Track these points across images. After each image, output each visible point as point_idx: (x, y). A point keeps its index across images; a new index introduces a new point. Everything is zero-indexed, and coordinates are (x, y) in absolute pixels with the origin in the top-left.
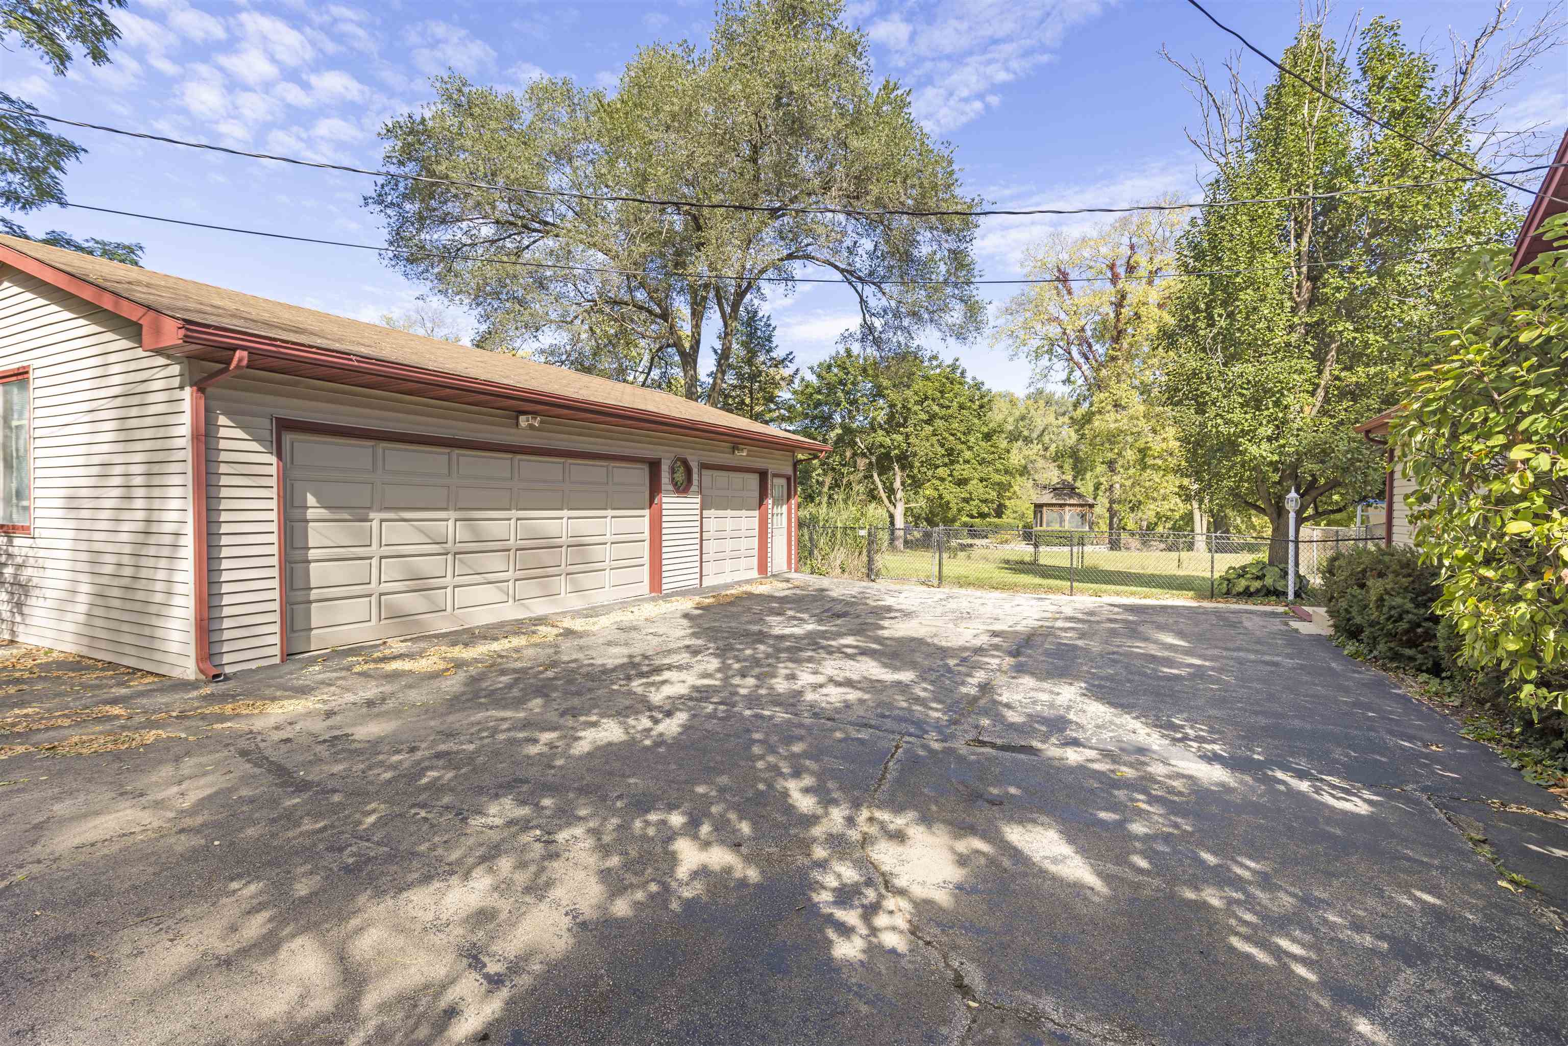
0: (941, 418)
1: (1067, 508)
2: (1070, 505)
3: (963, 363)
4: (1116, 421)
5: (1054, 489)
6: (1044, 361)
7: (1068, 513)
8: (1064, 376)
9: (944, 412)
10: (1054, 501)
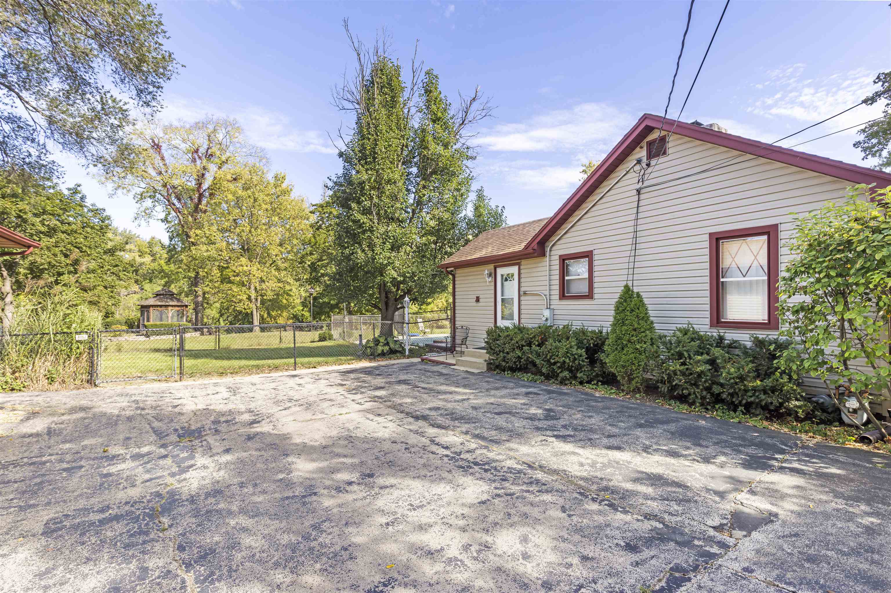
0: (63, 232)
1: (170, 308)
2: (172, 306)
3: (84, 190)
4: (208, 251)
5: (157, 295)
6: (148, 203)
7: (171, 312)
8: (162, 216)
9: (65, 227)
10: (159, 304)
